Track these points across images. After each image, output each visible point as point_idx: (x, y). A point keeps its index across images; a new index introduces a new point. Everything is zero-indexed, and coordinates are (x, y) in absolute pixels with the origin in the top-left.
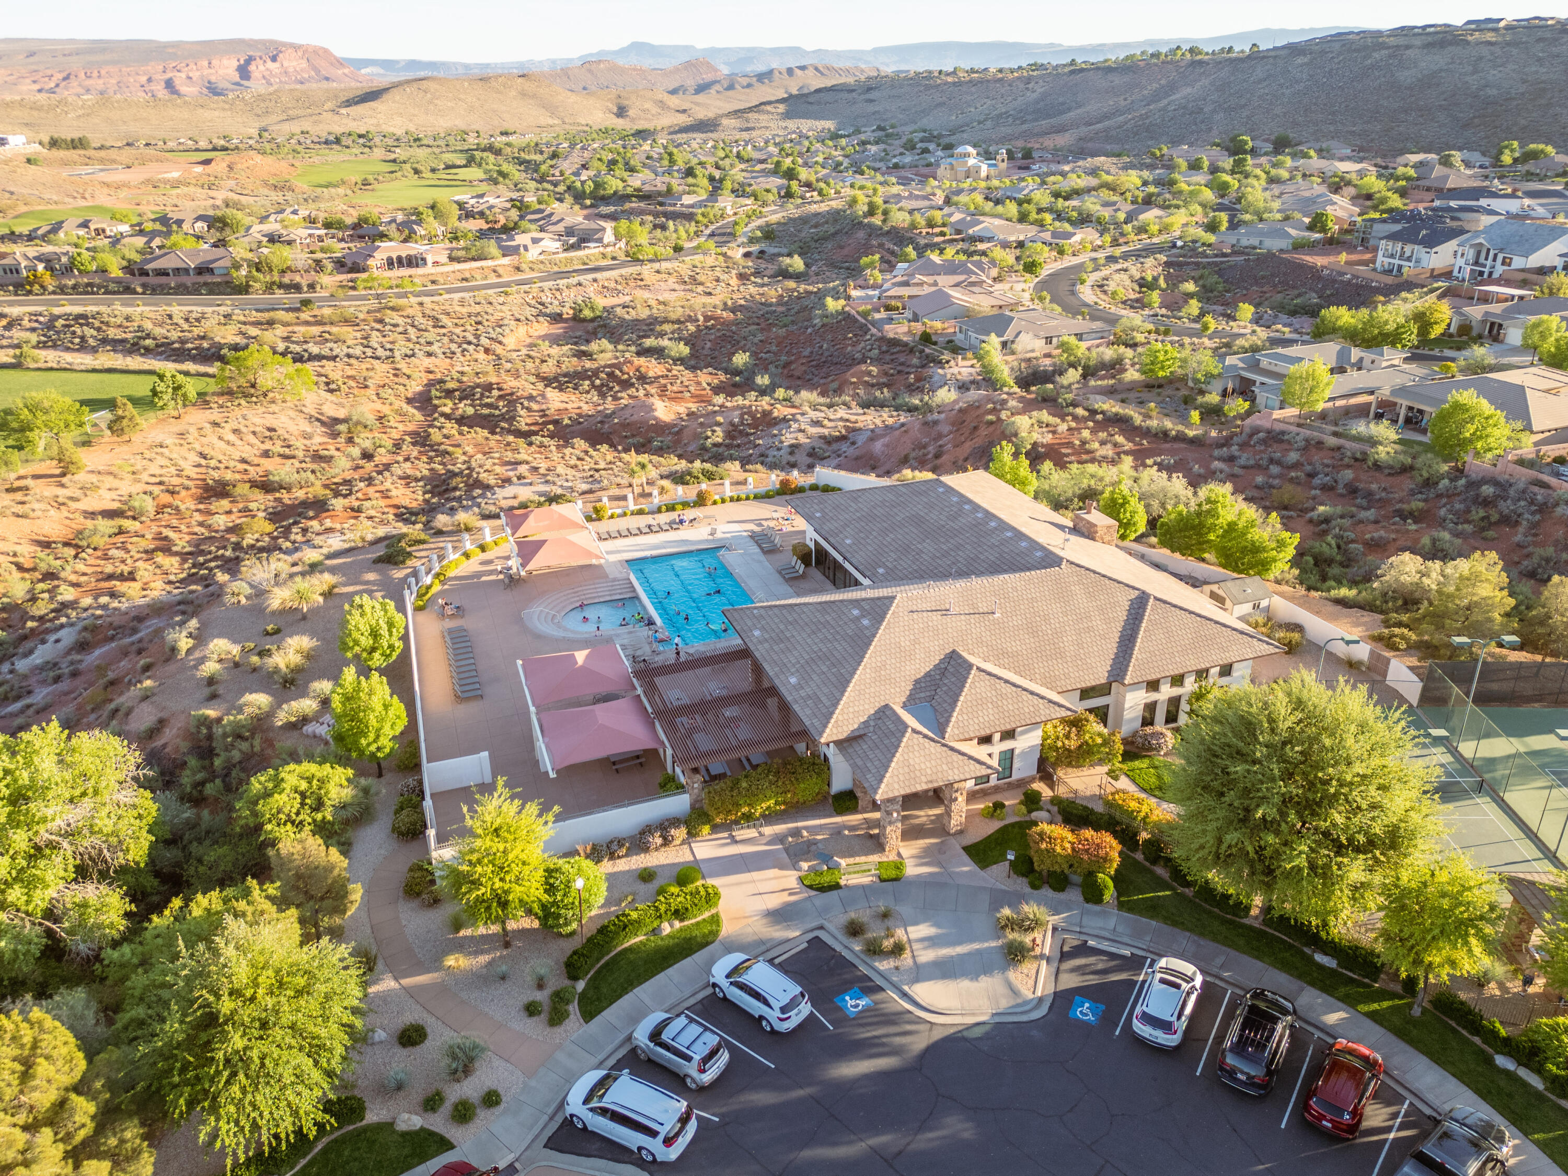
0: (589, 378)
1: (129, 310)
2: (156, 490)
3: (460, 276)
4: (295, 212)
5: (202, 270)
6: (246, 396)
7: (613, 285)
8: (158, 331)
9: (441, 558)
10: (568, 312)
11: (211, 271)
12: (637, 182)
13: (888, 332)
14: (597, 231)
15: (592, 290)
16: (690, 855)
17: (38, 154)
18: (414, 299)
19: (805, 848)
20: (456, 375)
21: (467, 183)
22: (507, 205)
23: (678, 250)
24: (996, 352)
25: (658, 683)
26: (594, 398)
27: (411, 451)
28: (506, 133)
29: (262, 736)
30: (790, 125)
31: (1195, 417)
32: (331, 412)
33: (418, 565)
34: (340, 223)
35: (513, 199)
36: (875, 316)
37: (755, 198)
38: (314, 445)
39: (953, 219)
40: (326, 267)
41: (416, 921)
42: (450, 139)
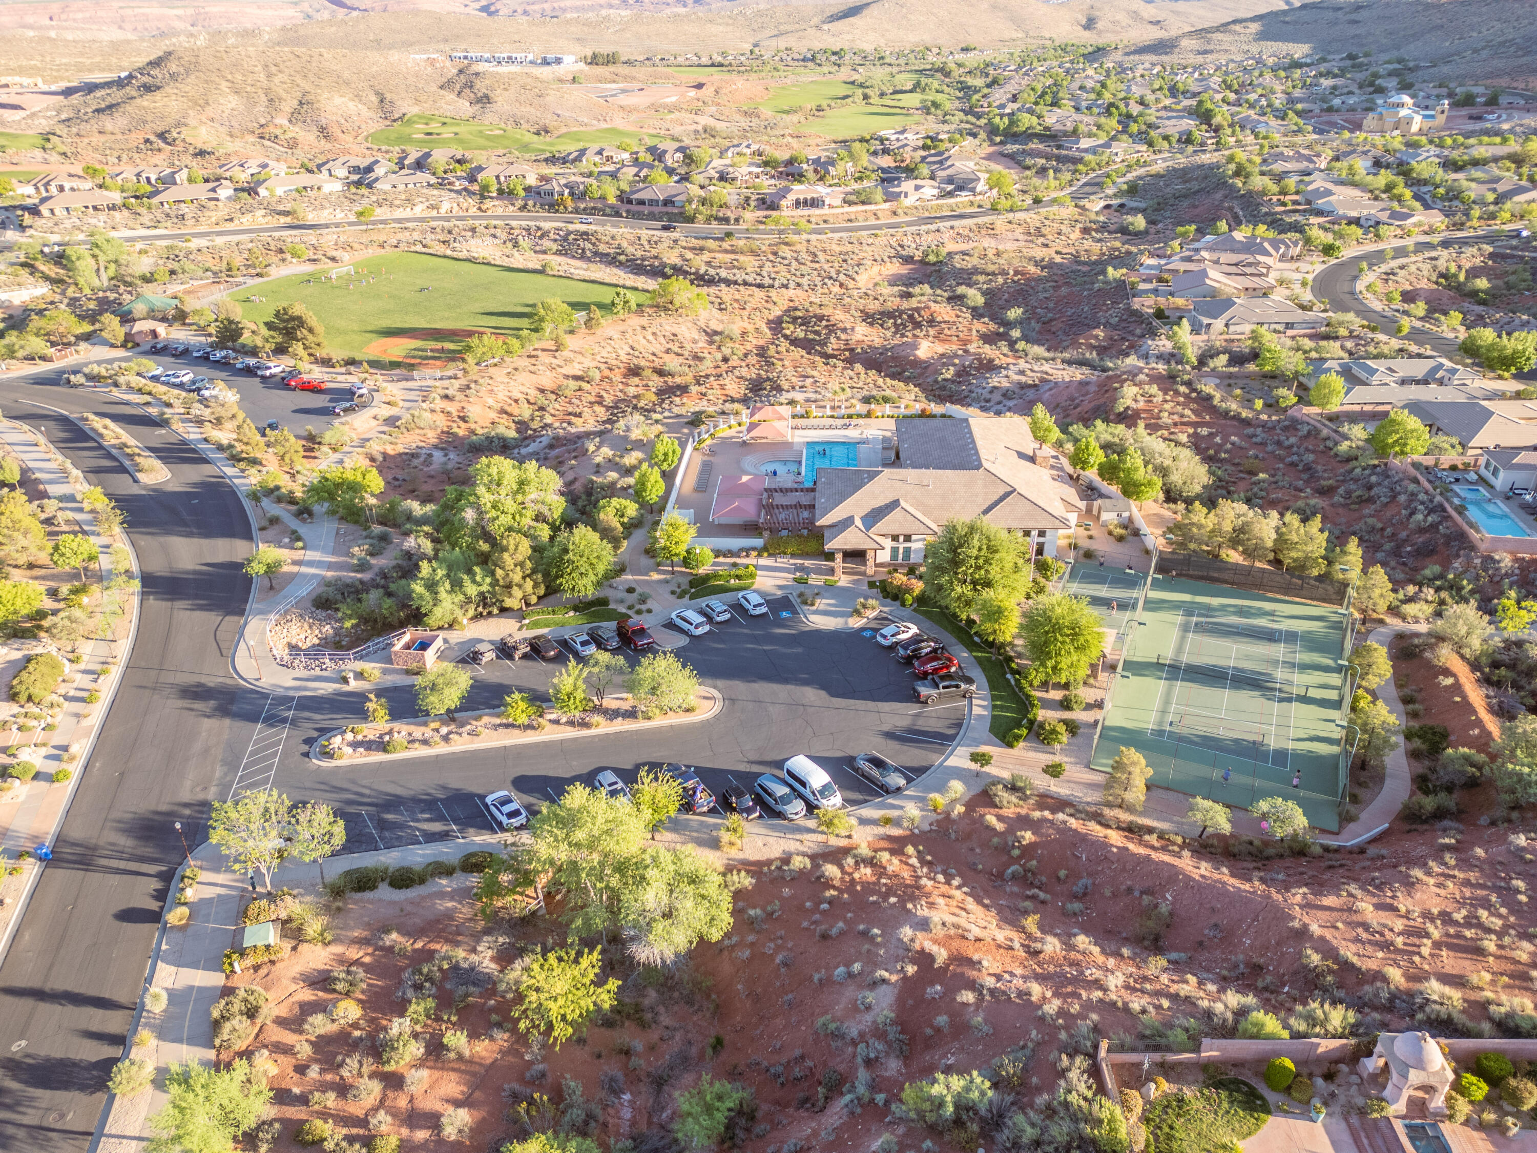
0: (895, 318)
1: (614, 231)
2: (603, 366)
3: (846, 217)
4: (748, 146)
5: (668, 202)
6: (666, 309)
7: (967, 232)
8: (630, 250)
9: (715, 426)
10: (918, 255)
11: (673, 203)
12: (1051, 119)
13: (1137, 303)
14: (973, 180)
15: (946, 236)
16: (754, 562)
17: (581, 71)
18: (805, 236)
19: (801, 569)
20: (807, 305)
21: (905, 111)
22: (920, 143)
23: (1037, 201)
24: (1184, 332)
25: (776, 495)
26: (889, 334)
27: (753, 359)
28: (965, 50)
29: (611, 490)
30: (1254, 49)
31: (1259, 404)
32: (715, 326)
33: (703, 428)
34: (776, 161)
35: (928, 137)
36: (1143, 286)
37: (1150, 144)
38: (697, 348)
39: (1310, 188)
40: (753, 204)
41: (645, 561)
42: (911, 56)
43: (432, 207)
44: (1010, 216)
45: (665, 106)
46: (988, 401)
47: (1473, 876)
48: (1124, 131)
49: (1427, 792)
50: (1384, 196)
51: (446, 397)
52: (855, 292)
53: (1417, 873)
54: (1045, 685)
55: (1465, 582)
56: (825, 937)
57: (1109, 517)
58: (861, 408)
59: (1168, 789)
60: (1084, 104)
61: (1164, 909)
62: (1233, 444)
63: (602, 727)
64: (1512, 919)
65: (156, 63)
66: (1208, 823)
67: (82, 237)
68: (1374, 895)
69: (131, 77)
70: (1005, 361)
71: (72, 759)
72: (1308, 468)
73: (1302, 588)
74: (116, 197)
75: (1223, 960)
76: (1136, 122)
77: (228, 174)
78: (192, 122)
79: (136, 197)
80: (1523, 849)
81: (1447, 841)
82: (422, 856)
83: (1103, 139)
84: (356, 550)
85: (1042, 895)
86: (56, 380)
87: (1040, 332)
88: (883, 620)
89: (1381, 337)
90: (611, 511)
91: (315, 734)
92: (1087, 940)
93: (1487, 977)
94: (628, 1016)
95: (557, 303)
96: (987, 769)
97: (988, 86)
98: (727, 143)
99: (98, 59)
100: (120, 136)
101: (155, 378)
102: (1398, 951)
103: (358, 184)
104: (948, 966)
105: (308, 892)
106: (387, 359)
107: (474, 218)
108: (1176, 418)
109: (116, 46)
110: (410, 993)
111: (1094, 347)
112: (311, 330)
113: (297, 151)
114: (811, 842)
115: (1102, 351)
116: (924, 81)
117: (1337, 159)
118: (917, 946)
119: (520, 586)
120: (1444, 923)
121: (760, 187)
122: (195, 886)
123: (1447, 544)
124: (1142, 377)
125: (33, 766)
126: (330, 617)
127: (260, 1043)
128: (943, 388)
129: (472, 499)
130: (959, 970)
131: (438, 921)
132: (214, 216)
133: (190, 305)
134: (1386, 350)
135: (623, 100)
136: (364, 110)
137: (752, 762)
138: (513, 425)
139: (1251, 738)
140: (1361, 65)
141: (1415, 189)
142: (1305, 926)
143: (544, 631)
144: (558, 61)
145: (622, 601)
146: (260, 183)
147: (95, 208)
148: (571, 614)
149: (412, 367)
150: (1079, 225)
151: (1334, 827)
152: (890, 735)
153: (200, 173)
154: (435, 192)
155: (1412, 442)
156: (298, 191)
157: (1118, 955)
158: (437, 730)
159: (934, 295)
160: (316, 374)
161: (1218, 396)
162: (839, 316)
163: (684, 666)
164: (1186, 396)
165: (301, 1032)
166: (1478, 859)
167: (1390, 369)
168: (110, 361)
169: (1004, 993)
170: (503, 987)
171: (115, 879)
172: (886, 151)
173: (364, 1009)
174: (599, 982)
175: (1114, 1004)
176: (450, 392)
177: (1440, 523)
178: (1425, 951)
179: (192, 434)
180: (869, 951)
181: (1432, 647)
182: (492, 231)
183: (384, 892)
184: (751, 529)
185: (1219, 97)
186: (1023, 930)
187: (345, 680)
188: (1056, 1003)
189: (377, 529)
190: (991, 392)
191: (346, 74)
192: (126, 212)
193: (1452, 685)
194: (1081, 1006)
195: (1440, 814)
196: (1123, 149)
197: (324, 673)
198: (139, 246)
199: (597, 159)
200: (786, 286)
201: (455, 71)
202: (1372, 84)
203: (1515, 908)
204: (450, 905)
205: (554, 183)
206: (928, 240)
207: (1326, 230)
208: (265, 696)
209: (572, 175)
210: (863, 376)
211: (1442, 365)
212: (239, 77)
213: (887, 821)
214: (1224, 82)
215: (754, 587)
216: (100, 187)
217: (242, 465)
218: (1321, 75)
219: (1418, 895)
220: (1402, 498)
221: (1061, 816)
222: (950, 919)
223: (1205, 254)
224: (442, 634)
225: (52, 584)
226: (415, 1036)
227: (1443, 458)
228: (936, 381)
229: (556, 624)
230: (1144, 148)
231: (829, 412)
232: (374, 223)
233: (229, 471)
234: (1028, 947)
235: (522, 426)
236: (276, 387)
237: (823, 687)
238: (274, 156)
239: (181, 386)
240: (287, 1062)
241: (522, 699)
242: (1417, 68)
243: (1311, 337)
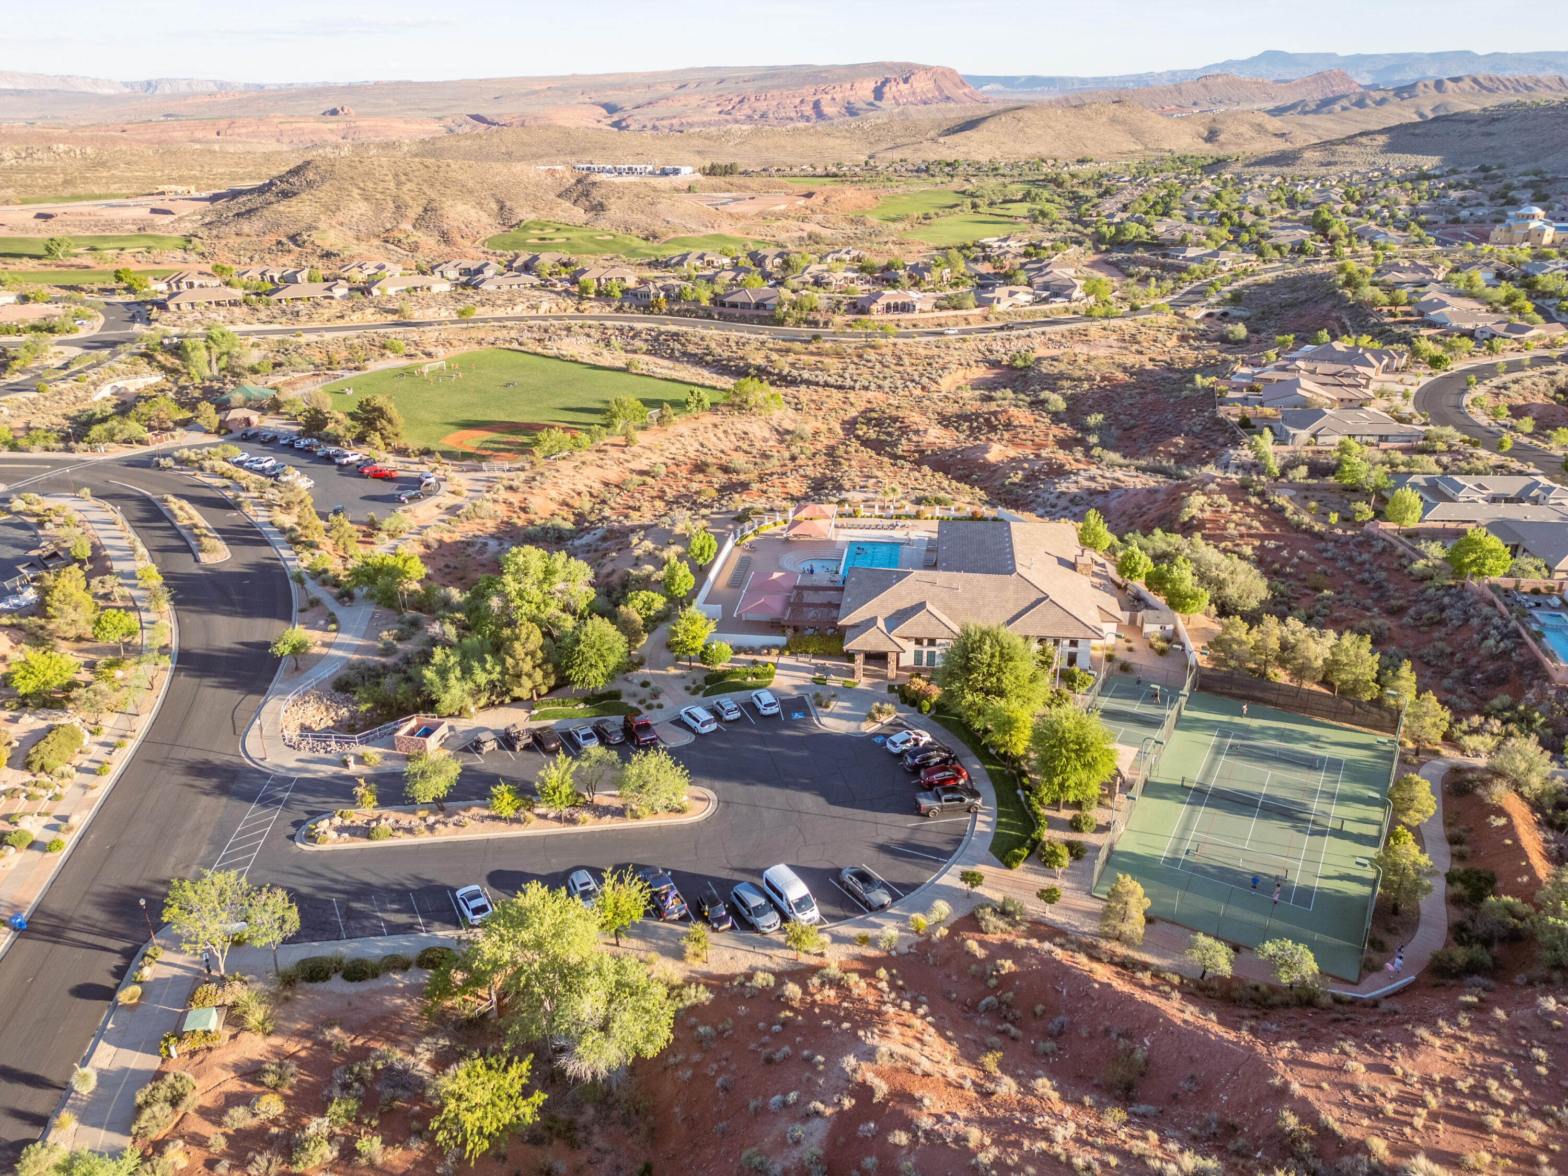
0: (971, 421)
1: (704, 332)
2: (670, 462)
3: (936, 322)
4: (848, 253)
5: (760, 305)
6: (741, 408)
7: (1058, 338)
8: (718, 351)
9: (760, 523)
10: (1006, 360)
11: (764, 306)
12: (1160, 228)
13: (1222, 412)
14: (1069, 287)
15: (1037, 341)
16: (775, 660)
17: (697, 181)
18: (892, 340)
19: (822, 669)
20: (884, 406)
21: (1013, 220)
22: (1022, 251)
23: (1134, 309)
24: (1266, 442)
25: (805, 593)
26: (962, 437)
27: (820, 459)
28: (1081, 161)
29: (645, 583)
30: (1381, 161)
31: (1334, 518)
32: (787, 425)
33: (747, 525)
34: (872, 267)
35: (1031, 245)
36: (1231, 395)
37: (1260, 254)
38: (765, 447)
39: (1423, 299)
40: (843, 308)
41: (665, 655)
42: (1026, 168)
43: (532, 307)
44: (1105, 323)
45: (773, 214)
46: (1054, 506)
47: (1488, 1040)
48: (1235, 241)
49: (1461, 943)
50: (1504, 308)
51: (511, 488)
52: (935, 395)
53: (1423, 1032)
54: (1055, 804)
55: (1537, 715)
56: (769, 1061)
57: (1152, 629)
58: (909, 508)
59: (1173, 923)
60: (1196, 214)
61: (1139, 1055)
62: (1301, 558)
63: (589, 824)
64: (1527, 1093)
65: (295, 172)
66: (1208, 963)
67: (200, 330)
68: (1370, 1054)
69: (271, 184)
70: (1075, 466)
71: (70, 829)
72: (1379, 586)
73: (1354, 713)
74: (238, 294)
75: (1197, 1117)
76: (1248, 232)
77: (346, 275)
78: (322, 226)
79: (258, 294)
80: (1552, 1014)
81: (1469, 999)
82: (383, 948)
83: (1211, 247)
84: (385, 633)
85: (1013, 1031)
86: (147, 463)
87: (1120, 439)
88: (897, 726)
89: (1482, 453)
90: (638, 603)
91: (305, 817)
92: (1048, 1084)
93: (1487, 1158)
94: (559, 1135)
95: (631, 401)
96: (978, 890)
97: (1100, 196)
98: (828, 249)
99: (251, 169)
100: (255, 238)
101: (239, 464)
102: (1387, 1119)
103: (465, 285)
104: (888, 1101)
105: (260, 978)
106: (460, 449)
107: (571, 318)
108: (1243, 529)
109: (267, 157)
110: (336, 1092)
111: (1173, 455)
112: (390, 421)
113: (418, 255)
114: (780, 958)
115: (1182, 459)
116: (1034, 191)
117: (1456, 270)
118: (859, 1077)
119: (529, 676)
120: (1445, 1091)
121: (853, 292)
122: (155, 965)
123: (1520, 673)
124: (1212, 486)
125: (29, 834)
126: (348, 700)
127: (178, 1133)
128: (1010, 492)
129: (499, 587)
130: (898, 1107)
131: (384, 1018)
132: (327, 313)
133: (287, 394)
134: (1480, 465)
135: (734, 208)
136: (484, 216)
137: (736, 870)
138: (572, 518)
139: (1274, 872)
140: (1494, 177)
141: (1539, 302)
142: (1287, 1084)
143: (551, 722)
144: (676, 172)
145: (634, 695)
146: (373, 283)
147: (218, 304)
148: (582, 706)
149: (482, 458)
150: (1177, 333)
151: (1354, 977)
152: (883, 848)
153: (323, 272)
154: (537, 293)
155: (1490, 562)
156: (408, 291)
157: (1079, 1103)
158: (425, 819)
159: (1017, 399)
160: (389, 462)
161: (1290, 508)
162: (915, 418)
163: (677, 764)
164: (1258, 508)
165: (219, 1124)
166: (1498, 1021)
167: (1480, 486)
168: (200, 447)
169: (940, 1136)
170: (431, 1092)
171: (81, 953)
172: (987, 258)
173: (287, 1105)
174: (526, 1093)
175: (1056, 1157)
176: (515, 484)
177: (1514, 649)
178: (1419, 1122)
179: (259, 516)
180: (809, 1079)
181: (1485, 783)
182: (587, 330)
183: (337, 984)
184: (775, 626)
185: (1339, 208)
186: (981, 1067)
187: (345, 764)
188: (994, 1151)
189: (410, 614)
190: (1058, 497)
191: (471, 184)
192: (245, 308)
193: (1505, 826)
194: (1021, 1157)
195: (1472, 968)
196: (1231, 259)
197: (328, 756)
198: (253, 339)
199: (698, 263)
200: (866, 388)
201: (573, 181)
202: (1504, 196)
203: (1531, 1080)
204: (399, 1001)
205: (651, 285)
206: (1017, 345)
207: (1436, 341)
208: (266, 776)
209: (672, 279)
210: (928, 478)
211: (1538, 483)
212: (370, 185)
213: (864, 940)
214: (1346, 193)
215: (771, 686)
216: (227, 284)
217: (299, 548)
218: (1450, 186)
219: (1421, 1058)
220: (1475, 622)
221: (1047, 945)
222: (900, 1049)
223: (1301, 364)
224: (448, 722)
225: (93, 657)
226: (331, 1138)
227: (1523, 581)
228: (1003, 485)
229: (564, 716)
230: (1254, 257)
231: (877, 512)
232: (475, 321)
233: (285, 553)
234: (981, 1086)
235: (580, 517)
236: (351, 475)
237: (822, 794)
238: (395, 258)
239: (262, 472)
240: (199, 1154)
241: (509, 791)
242: (1555, 180)
243: (1404, 451)
